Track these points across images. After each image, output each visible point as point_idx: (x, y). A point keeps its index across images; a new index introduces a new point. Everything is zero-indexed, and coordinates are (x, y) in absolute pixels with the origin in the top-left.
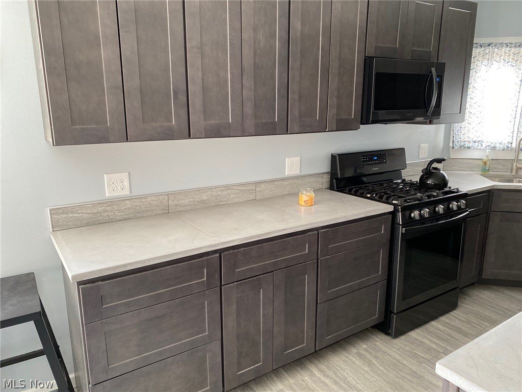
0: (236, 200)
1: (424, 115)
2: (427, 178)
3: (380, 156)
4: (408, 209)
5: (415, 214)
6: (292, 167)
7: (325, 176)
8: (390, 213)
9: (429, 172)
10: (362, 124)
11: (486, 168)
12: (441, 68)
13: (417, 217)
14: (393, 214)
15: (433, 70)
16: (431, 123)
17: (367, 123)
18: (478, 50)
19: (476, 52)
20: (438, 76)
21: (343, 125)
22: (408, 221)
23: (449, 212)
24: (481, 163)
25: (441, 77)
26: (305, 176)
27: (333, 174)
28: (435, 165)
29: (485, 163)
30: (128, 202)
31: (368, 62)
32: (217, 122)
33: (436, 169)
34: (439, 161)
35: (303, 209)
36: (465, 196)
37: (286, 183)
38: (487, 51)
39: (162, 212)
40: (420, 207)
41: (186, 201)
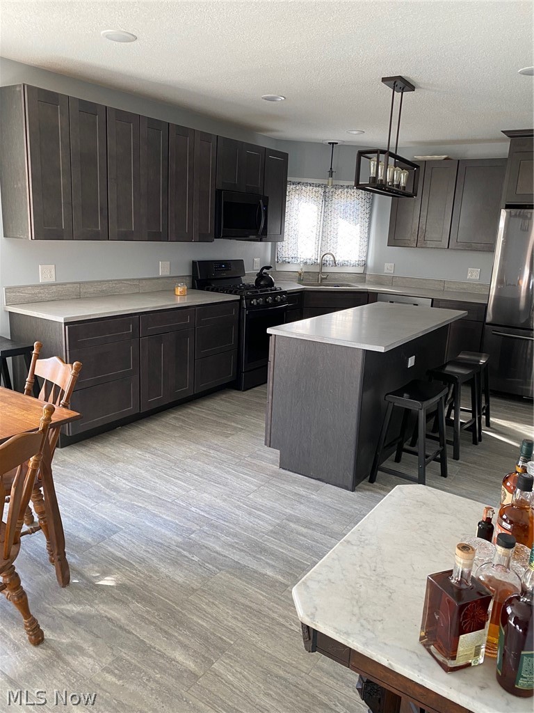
0: (125, 292)
1: (256, 234)
2: (260, 281)
3: (227, 264)
4: (249, 298)
5: (254, 302)
6: (163, 269)
7: (188, 278)
8: (238, 300)
9: (261, 276)
10: (216, 238)
11: (301, 278)
12: (266, 200)
13: (255, 304)
14: (240, 301)
15: (261, 201)
16: (261, 241)
17: (219, 238)
18: (291, 187)
19: (290, 188)
20: (264, 206)
21: (204, 238)
22: (250, 306)
23: (275, 303)
24: (297, 275)
25: (266, 206)
26: (173, 277)
27: (194, 277)
28: (265, 271)
29: (300, 274)
30: (54, 287)
31: (218, 193)
32: (125, 230)
33: (265, 273)
34: (268, 268)
35: (179, 297)
36: (285, 293)
37: (160, 281)
38: (298, 188)
39: (75, 297)
40: (257, 297)
41: (92, 290)
